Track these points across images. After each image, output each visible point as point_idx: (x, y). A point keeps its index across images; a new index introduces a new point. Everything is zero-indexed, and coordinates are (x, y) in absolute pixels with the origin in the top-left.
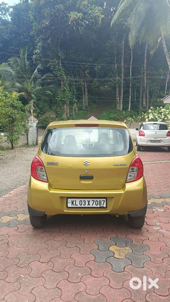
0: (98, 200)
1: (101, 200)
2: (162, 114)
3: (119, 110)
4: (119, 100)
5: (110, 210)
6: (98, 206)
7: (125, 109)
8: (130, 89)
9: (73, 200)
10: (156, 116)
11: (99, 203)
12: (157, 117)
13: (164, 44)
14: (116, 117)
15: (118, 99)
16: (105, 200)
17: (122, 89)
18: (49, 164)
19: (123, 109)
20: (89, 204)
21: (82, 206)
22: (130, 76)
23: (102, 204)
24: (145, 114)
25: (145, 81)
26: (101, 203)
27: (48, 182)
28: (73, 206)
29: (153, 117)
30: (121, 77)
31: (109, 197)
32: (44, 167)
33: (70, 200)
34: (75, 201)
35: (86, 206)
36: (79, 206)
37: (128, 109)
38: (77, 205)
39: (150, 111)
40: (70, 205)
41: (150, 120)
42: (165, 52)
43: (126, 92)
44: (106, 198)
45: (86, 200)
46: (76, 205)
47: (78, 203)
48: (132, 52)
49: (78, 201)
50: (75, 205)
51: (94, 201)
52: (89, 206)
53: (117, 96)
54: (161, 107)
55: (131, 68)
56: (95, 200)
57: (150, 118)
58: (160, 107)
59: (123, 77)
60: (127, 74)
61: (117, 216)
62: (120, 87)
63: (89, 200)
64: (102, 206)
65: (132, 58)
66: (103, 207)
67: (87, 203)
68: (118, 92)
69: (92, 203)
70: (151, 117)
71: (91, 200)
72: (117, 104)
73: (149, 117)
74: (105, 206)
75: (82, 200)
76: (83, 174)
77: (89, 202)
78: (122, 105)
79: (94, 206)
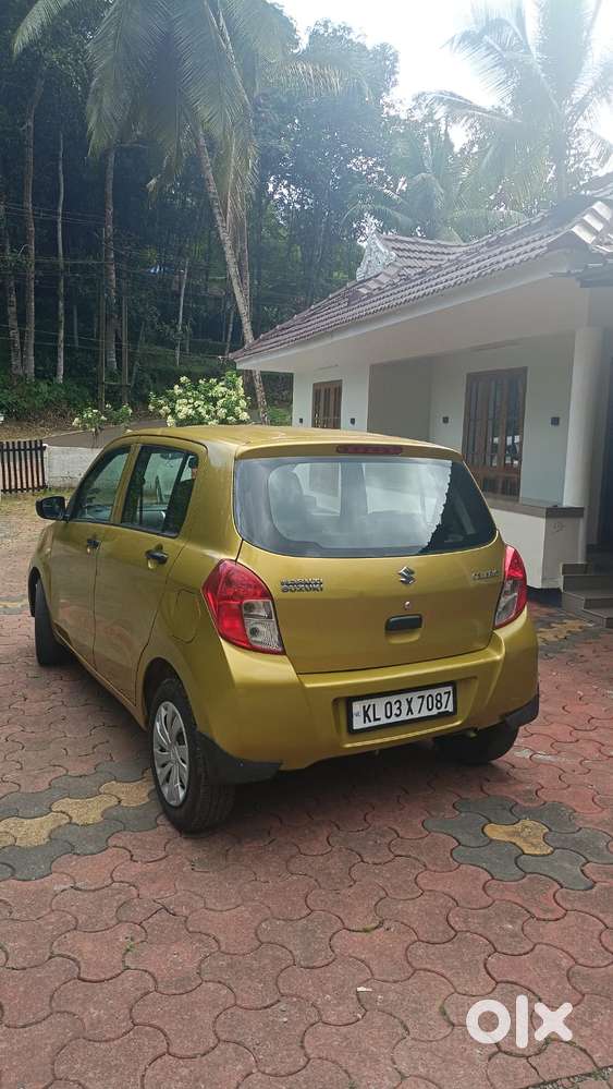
0: (434, 692)
1: (442, 690)
2: (220, 403)
3: (21, 379)
4: (17, 339)
5: (465, 717)
6: (435, 712)
7: (45, 373)
8: (61, 305)
9: (366, 703)
10: (200, 409)
11: (435, 702)
12: (203, 412)
13: (208, 168)
14: (16, 403)
15: (14, 334)
16: (450, 689)
17: (29, 298)
18: (288, 586)
19: (39, 375)
20: (410, 710)
21: (394, 719)
22: (57, 256)
23: (444, 706)
24: (162, 402)
25: (111, 280)
26: (440, 701)
27: (283, 653)
28: (368, 725)
29: (191, 412)
30: (26, 252)
31: (461, 680)
32: (272, 599)
33: (357, 707)
34: (371, 707)
35: (404, 717)
36: (384, 721)
37: (55, 375)
38: (379, 719)
39: (177, 390)
40: (358, 724)
41: (182, 421)
42: (211, 196)
43: (46, 314)
44: (453, 683)
45: (403, 698)
46: (375, 720)
47: (380, 714)
48: (60, 168)
49: (380, 703)
50: (372, 719)
51: (423, 697)
52: (410, 717)
53: (13, 322)
54: (213, 380)
55: (60, 226)
56: (426, 693)
57: (181, 416)
58: (207, 381)
59: (32, 253)
60: (47, 247)
61: (473, 735)
62: (21, 290)
63: (409, 696)
64: (443, 710)
65: (62, 191)
66: (446, 714)
67: (405, 707)
68: (14, 309)
69: (419, 708)
70: (184, 410)
71: (415, 695)
72: (12, 354)
73: (173, 412)
74: (450, 708)
75: (393, 699)
76: (395, 614)
77: (409, 703)
78: (32, 358)
79: (425, 713)
